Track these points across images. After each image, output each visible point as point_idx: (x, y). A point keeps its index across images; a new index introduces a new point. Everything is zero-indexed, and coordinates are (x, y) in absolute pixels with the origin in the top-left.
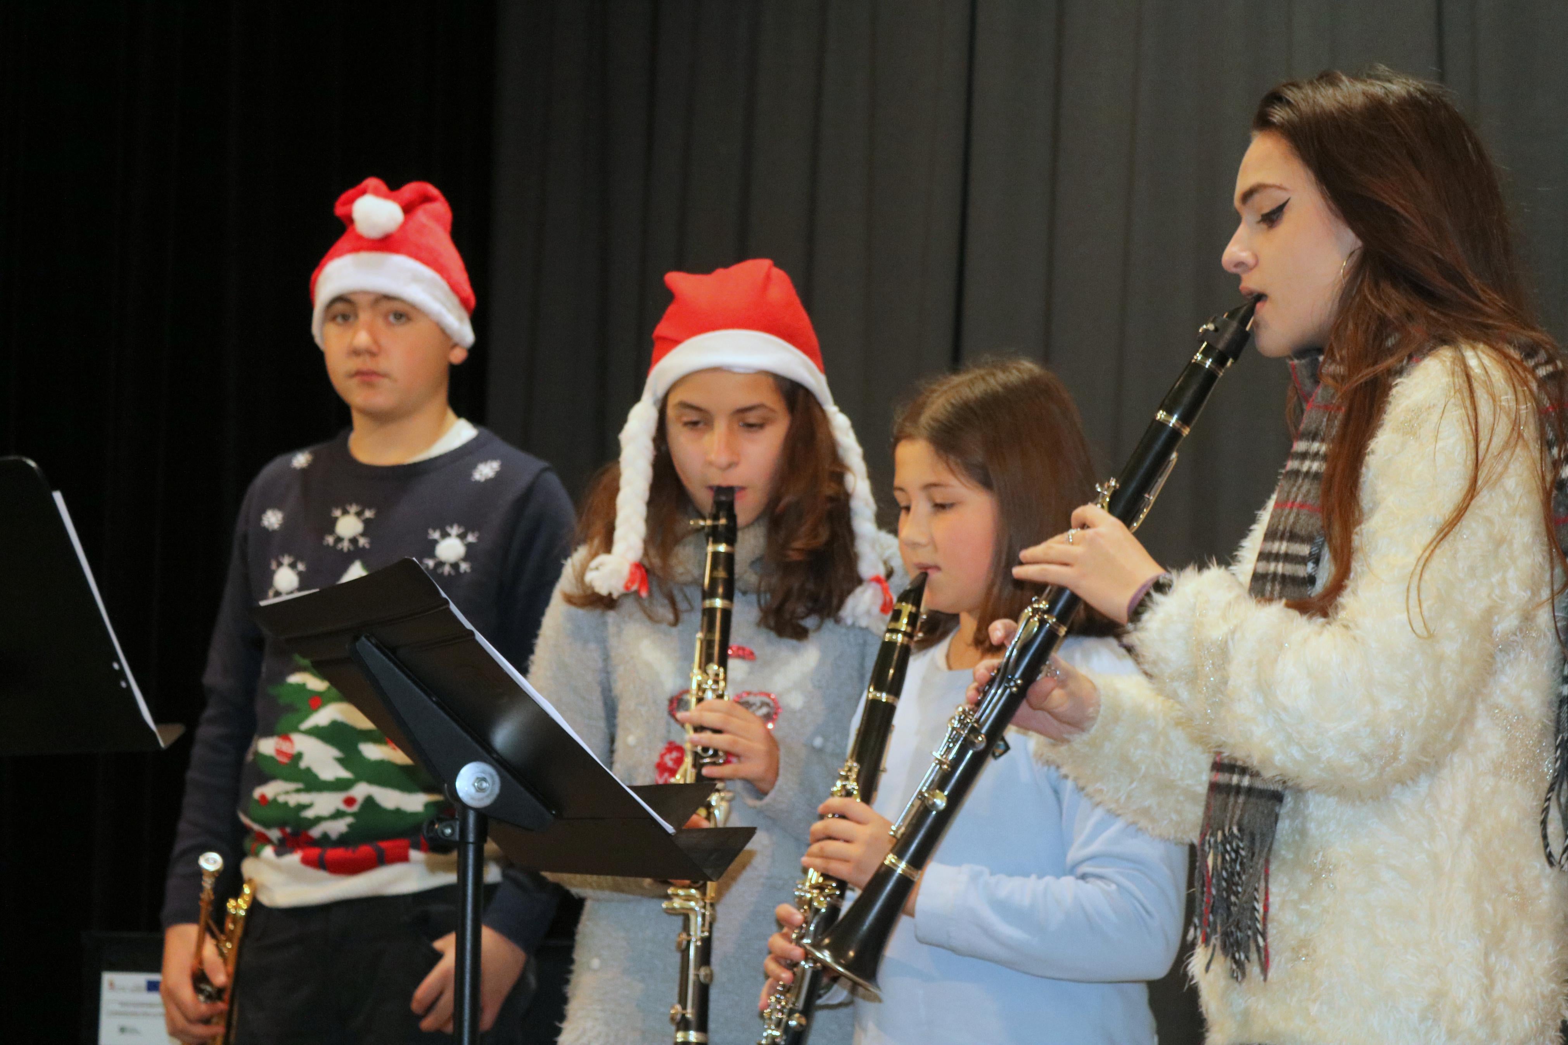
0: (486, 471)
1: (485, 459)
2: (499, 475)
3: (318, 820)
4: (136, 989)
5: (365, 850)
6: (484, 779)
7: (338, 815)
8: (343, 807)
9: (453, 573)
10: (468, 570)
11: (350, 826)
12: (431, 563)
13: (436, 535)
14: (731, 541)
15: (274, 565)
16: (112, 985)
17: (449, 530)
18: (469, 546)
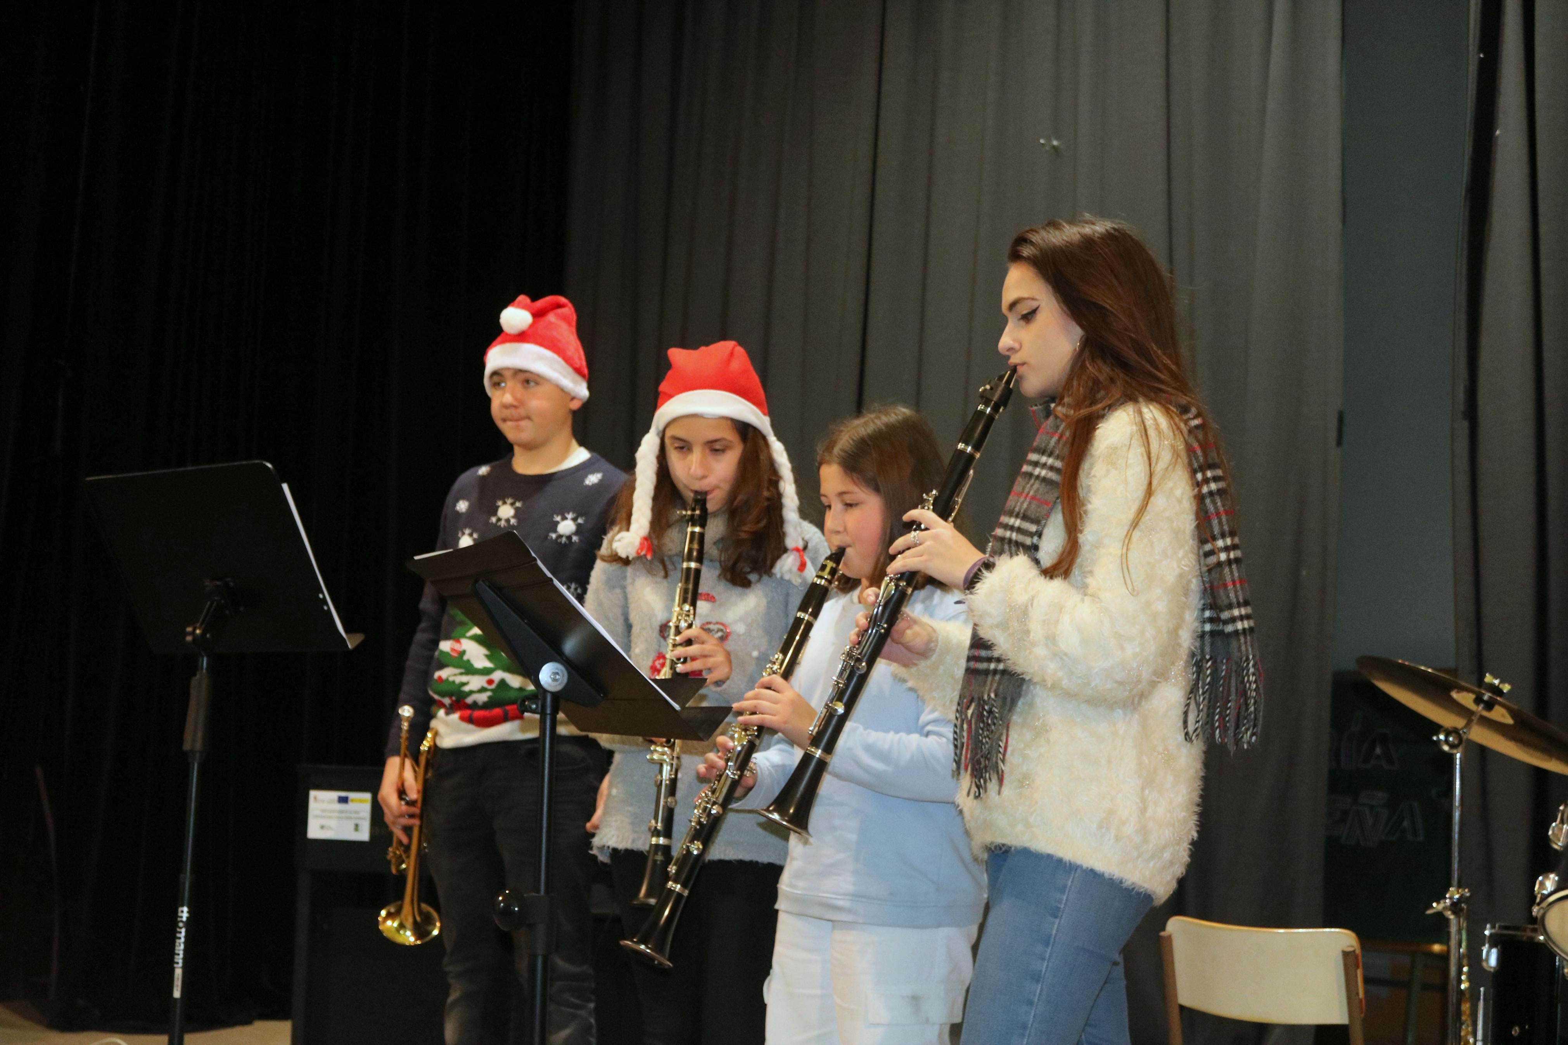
0: (593, 479)
1: (593, 472)
2: (601, 481)
3: (471, 692)
4: (331, 802)
5: (497, 711)
6: (557, 673)
7: (482, 690)
8: (486, 685)
9: (567, 542)
10: (577, 541)
11: (489, 697)
12: (554, 536)
13: (558, 518)
14: (703, 525)
15: (460, 535)
16: (315, 798)
17: (567, 515)
18: (579, 526)
